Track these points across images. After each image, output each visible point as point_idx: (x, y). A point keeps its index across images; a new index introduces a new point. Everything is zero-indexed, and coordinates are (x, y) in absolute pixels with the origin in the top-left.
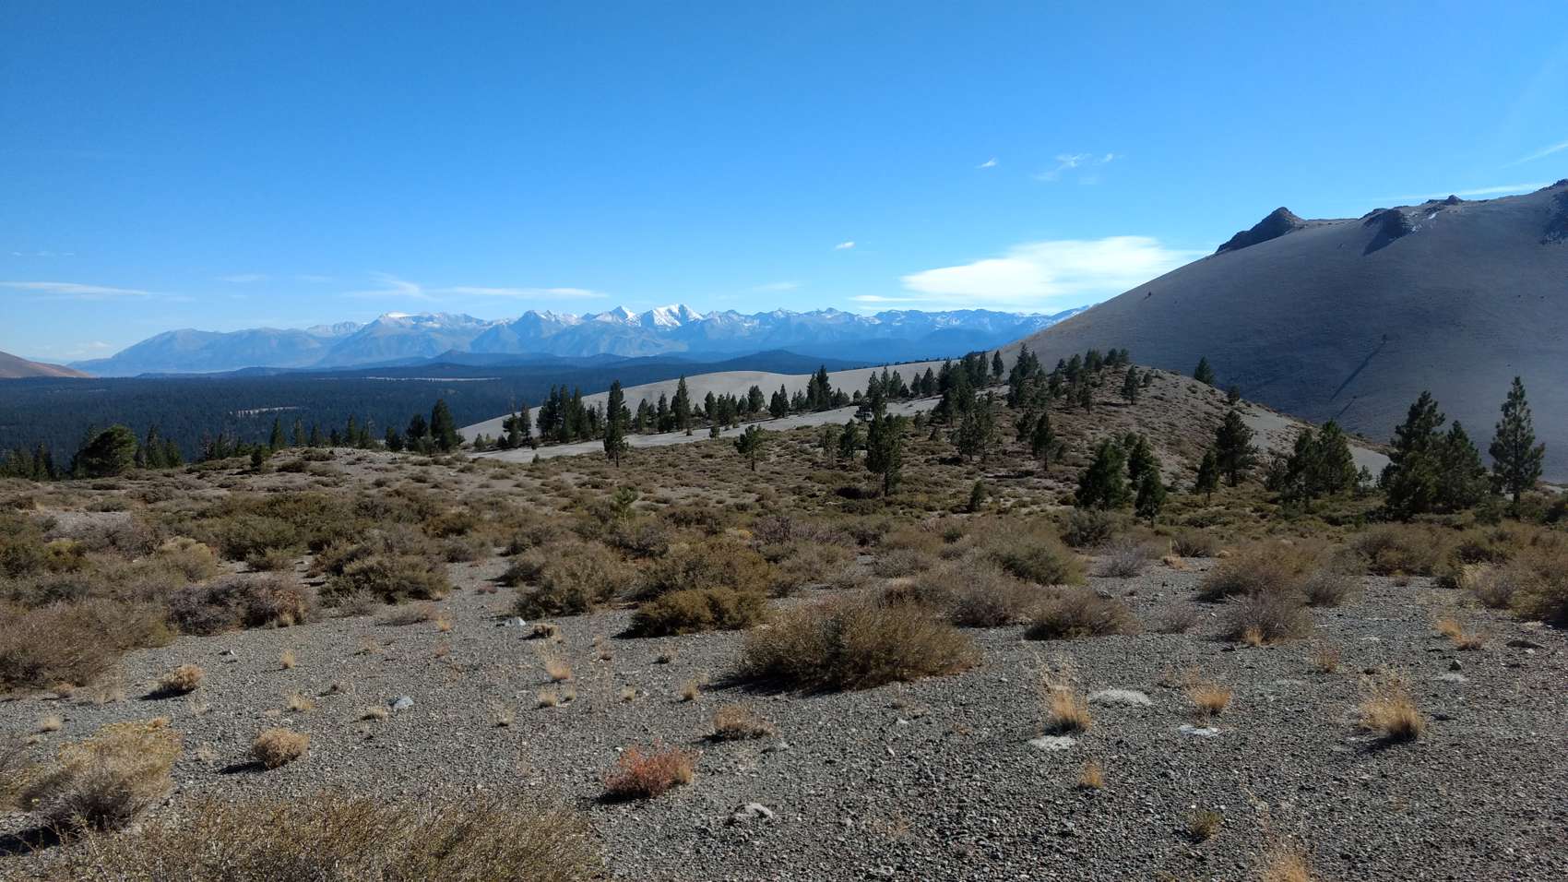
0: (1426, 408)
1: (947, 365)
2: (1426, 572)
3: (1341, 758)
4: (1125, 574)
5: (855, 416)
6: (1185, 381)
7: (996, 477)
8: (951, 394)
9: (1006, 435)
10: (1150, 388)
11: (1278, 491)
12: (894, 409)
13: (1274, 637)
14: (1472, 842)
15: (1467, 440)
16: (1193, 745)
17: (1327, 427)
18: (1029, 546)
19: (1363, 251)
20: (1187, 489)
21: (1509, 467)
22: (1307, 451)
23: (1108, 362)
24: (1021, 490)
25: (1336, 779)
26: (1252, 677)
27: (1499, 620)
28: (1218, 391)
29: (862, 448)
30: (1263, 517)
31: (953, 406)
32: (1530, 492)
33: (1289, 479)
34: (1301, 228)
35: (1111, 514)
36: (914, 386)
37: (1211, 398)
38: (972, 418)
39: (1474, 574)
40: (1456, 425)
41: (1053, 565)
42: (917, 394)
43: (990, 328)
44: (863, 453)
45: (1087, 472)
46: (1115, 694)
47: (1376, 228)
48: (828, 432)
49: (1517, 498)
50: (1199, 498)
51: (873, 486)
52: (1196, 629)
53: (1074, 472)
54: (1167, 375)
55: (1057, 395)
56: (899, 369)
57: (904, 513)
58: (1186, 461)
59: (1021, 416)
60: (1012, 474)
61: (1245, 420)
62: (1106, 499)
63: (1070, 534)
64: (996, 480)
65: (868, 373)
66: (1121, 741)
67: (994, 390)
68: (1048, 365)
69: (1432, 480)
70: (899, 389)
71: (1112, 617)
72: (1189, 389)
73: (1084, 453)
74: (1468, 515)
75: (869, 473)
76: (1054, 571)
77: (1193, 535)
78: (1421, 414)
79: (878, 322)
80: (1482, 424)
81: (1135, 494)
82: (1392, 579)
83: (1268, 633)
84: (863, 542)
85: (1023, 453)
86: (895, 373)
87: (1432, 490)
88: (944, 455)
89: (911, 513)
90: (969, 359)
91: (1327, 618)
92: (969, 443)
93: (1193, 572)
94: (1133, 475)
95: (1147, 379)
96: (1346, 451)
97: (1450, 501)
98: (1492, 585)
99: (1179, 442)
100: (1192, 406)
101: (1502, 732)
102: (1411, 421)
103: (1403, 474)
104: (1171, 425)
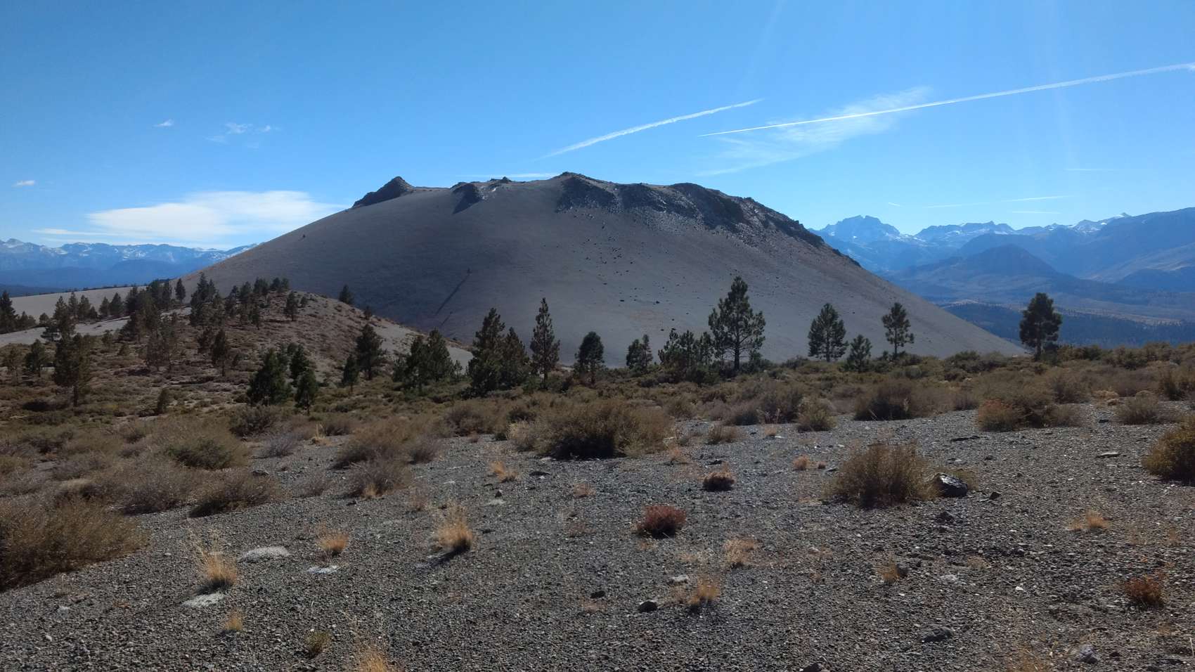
0: (494, 319)
1: (134, 291)
2: (490, 431)
3: (420, 574)
4: (281, 454)
5: (42, 337)
6: (333, 302)
7: (180, 383)
8: (138, 315)
9: (189, 348)
10: (306, 308)
11: (401, 381)
12: (82, 329)
13: (385, 490)
14: (495, 614)
15: (518, 340)
16: (319, 581)
17: (433, 334)
18: (200, 439)
19: (453, 210)
20: (335, 384)
21: (541, 356)
22: (420, 352)
23: (273, 288)
24: (203, 393)
25: (416, 588)
26: (366, 522)
27: (527, 458)
28: (357, 310)
29: (50, 365)
30: (390, 401)
31: (140, 325)
32: (553, 372)
33: (408, 372)
34: (412, 192)
35: (272, 408)
36: (103, 309)
37: (352, 315)
38: (158, 336)
39: (515, 429)
40: (511, 330)
41: (221, 453)
42: (106, 316)
43: (173, 260)
44: (51, 370)
45: (257, 375)
46: (261, 551)
47: (461, 195)
48: (11, 352)
49: (546, 376)
50: (344, 390)
51: (62, 399)
52: (330, 491)
53: (247, 376)
54: (319, 298)
55: (232, 315)
56: (87, 294)
57: (94, 421)
58: (335, 363)
59: (201, 332)
60: (195, 380)
61: (377, 331)
62: (272, 395)
63: (240, 426)
64: (180, 386)
65: (55, 298)
66: (262, 588)
67: (178, 311)
68: (223, 290)
69: (497, 367)
70: (87, 312)
71: (264, 489)
72: (336, 309)
73: (254, 360)
74: (519, 390)
75: (56, 387)
76: (221, 458)
77: (339, 418)
78: (491, 322)
79: (64, 253)
80: (526, 330)
81: (294, 390)
82: (469, 438)
83: (380, 488)
84: (44, 450)
85: (204, 363)
86: (83, 297)
87: (499, 374)
88: (133, 367)
89: (101, 419)
90: (154, 287)
91: (424, 472)
92: (155, 358)
93: (335, 446)
94: (294, 375)
95: (304, 301)
96: (445, 350)
97: (509, 380)
98: (525, 436)
99: (329, 349)
100: (339, 321)
101: (520, 534)
102: (484, 329)
103: (481, 365)
104: (323, 335)
